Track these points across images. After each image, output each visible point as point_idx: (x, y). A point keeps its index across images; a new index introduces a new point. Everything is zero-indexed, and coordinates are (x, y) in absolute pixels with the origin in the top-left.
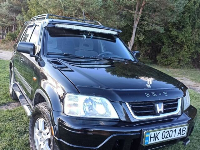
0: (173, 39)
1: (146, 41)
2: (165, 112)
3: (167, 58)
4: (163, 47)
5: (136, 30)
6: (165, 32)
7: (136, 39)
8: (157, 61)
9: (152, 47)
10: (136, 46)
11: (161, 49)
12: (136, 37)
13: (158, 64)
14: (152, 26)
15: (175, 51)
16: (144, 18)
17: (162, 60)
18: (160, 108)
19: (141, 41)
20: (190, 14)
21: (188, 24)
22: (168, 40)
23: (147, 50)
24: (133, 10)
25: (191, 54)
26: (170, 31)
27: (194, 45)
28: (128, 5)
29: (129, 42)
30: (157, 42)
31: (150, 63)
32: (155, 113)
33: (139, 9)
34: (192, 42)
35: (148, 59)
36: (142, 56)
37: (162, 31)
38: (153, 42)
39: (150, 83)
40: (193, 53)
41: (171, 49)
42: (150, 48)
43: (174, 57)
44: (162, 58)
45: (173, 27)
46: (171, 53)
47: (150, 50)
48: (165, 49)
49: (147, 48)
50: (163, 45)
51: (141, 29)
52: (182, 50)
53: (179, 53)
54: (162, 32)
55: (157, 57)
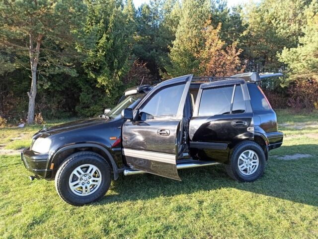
3: (88, 107)
4: (81, 94)
8: (77, 112)
9: (68, 95)
10: (43, 96)
12: (38, 85)
16: (45, 58)
17: (83, 111)
22: (86, 84)
29: (28, 93)
37: (74, 73)
48: (84, 97)
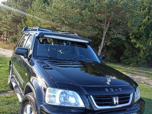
0: (132, 45)
1: (112, 45)
2: (120, 103)
3: (128, 59)
4: (125, 50)
5: (105, 38)
6: (126, 40)
7: (105, 44)
8: (121, 61)
9: (117, 50)
10: (105, 49)
11: (123, 52)
12: (105, 43)
13: (121, 63)
14: (116, 35)
15: (134, 54)
16: (111, 29)
17: (124, 60)
18: (116, 100)
19: (108, 45)
20: (145, 27)
21: (144, 34)
22: (129, 45)
23: (113, 53)
24: (102, 23)
25: (146, 57)
26: (131, 39)
27: (149, 50)
28: (99, 20)
29: (99, 46)
30: (121, 47)
31: (115, 62)
32: (112, 104)
33: (107, 23)
34: (147, 47)
35: (114, 59)
36: (109, 56)
37: (124, 38)
38: (117, 46)
39: (109, 81)
40: (147, 56)
41: (131, 52)
42: (115, 51)
43: (133, 59)
44: (124, 59)
45: (132, 36)
46: (131, 55)
47: (115, 53)
49: (113, 51)
50: (125, 49)
51: (108, 37)
52: (139, 53)
53: (137, 55)
54: (124, 40)
55: (121, 58)
